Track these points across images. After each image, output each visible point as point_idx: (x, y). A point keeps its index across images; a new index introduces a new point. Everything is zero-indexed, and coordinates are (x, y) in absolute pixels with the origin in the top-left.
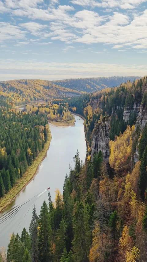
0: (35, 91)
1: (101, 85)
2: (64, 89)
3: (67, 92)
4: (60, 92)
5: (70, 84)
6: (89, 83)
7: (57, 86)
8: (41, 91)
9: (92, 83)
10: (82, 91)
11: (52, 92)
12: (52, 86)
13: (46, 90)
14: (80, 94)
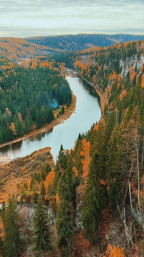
0: (16, 48)
1: (72, 43)
2: (41, 47)
3: (44, 50)
4: (38, 49)
5: (43, 42)
6: (61, 41)
7: (34, 44)
8: (21, 49)
9: (63, 40)
10: (56, 48)
11: (30, 50)
12: (30, 44)
13: (25, 48)
14: (55, 52)
